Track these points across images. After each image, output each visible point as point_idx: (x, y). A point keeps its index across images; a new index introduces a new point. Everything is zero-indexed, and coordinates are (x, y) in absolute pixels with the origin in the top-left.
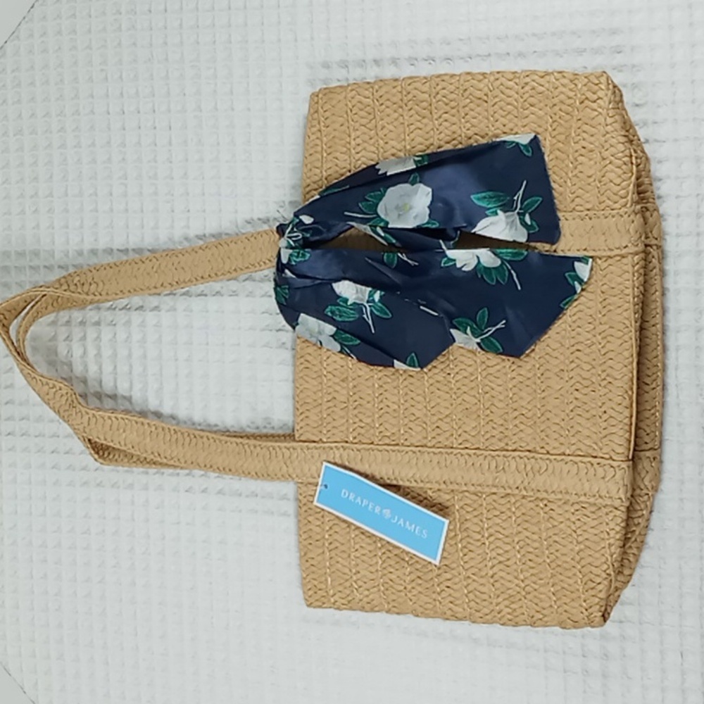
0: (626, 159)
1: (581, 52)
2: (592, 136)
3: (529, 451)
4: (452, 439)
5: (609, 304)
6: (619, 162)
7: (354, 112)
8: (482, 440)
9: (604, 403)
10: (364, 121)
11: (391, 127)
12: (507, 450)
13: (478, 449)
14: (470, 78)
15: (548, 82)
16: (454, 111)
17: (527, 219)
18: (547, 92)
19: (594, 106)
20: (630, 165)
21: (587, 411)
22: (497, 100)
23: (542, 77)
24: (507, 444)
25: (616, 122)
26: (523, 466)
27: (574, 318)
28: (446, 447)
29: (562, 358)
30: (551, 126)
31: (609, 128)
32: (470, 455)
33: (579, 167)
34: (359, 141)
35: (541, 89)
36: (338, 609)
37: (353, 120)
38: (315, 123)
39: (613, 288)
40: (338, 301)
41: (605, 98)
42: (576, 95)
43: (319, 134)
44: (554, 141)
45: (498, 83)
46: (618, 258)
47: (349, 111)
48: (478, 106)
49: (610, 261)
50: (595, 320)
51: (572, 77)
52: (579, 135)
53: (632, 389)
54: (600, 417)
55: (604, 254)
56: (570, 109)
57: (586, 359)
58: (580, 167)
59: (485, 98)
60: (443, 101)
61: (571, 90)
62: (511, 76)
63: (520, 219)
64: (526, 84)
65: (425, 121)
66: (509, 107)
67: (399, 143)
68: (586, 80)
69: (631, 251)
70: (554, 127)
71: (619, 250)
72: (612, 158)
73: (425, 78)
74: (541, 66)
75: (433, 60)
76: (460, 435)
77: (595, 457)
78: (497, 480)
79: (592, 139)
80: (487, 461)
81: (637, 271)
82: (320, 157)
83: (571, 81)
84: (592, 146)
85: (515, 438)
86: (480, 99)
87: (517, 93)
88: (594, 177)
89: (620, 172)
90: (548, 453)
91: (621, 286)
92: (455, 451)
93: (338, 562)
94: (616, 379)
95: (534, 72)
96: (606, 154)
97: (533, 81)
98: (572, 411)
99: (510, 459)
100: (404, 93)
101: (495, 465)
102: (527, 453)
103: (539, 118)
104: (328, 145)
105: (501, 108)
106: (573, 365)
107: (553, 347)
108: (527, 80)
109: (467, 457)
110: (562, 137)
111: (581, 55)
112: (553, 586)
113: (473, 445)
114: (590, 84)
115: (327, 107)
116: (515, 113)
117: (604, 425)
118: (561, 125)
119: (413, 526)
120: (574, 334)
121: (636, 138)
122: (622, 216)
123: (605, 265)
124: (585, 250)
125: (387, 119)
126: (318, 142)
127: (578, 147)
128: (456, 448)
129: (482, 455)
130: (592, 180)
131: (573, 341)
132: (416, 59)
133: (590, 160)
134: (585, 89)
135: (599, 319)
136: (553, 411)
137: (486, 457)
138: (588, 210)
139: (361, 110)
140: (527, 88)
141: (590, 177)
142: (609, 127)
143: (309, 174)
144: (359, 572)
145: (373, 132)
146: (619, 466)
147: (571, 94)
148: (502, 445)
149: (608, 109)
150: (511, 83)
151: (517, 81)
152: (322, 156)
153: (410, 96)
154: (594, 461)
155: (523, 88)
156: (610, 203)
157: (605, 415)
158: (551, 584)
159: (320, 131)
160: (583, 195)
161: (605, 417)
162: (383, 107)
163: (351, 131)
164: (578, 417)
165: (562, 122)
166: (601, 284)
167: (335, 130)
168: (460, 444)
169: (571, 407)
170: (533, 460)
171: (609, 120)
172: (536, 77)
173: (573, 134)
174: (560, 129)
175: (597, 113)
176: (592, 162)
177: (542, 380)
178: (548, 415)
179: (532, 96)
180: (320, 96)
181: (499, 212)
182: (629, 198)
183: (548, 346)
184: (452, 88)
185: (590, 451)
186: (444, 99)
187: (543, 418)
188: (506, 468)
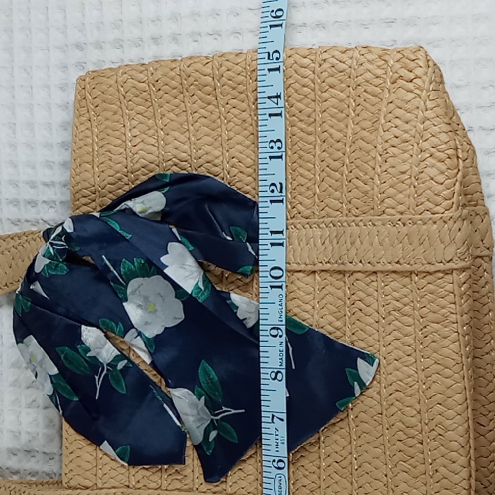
0: (450, 152)
1: (390, 22)
2: (407, 122)
5: (432, 333)
6: (442, 156)
7: (127, 98)
9: (434, 460)
10: (141, 109)
11: (172, 115)
15: (352, 58)
16: (243, 95)
18: (349, 70)
19: (411, 86)
20: (456, 160)
23: (344, 52)
25: (438, 106)
31: (429, 114)
34: (135, 132)
35: (342, 66)
37: (127, 108)
38: (84, 110)
40: (78, 347)
41: (424, 77)
42: (386, 73)
43: (88, 124)
44: (358, 128)
45: (291, 61)
46: (441, 275)
47: (122, 97)
49: (429, 278)
51: (380, 53)
52: (390, 121)
54: (431, 477)
55: (422, 269)
56: (378, 90)
57: (407, 401)
58: (391, 161)
60: (229, 85)
61: (379, 67)
62: (306, 53)
64: (324, 60)
65: (211, 107)
66: (305, 89)
67: (182, 134)
68: (400, 56)
69: (455, 266)
70: (357, 112)
71: (441, 265)
72: (433, 150)
73: (207, 58)
74: (343, 39)
75: (220, 35)
79: (407, 127)
82: (91, 150)
83: (380, 57)
84: (406, 135)
87: (314, 72)
88: (408, 173)
89: (443, 167)
91: (444, 311)
95: (334, 48)
96: (426, 145)
97: (333, 57)
100: (184, 77)
103: (341, 101)
104: (100, 137)
105: (296, 91)
106: (393, 410)
108: (325, 56)
110: (367, 124)
111: (390, 26)
114: (404, 60)
115: (96, 92)
116: (312, 96)
117: (436, 487)
118: (367, 109)
121: (460, 126)
122: (445, 222)
123: (424, 282)
124: (398, 263)
125: (167, 107)
126: (88, 133)
127: (388, 136)
130: (406, 176)
131: (390, 379)
132: (200, 34)
133: (405, 152)
134: (398, 65)
138: (402, 214)
139: (136, 96)
140: (326, 66)
141: (404, 173)
142: (429, 112)
143: (78, 170)
145: (151, 121)
147: (379, 72)
149: (428, 91)
150: (306, 61)
151: (313, 58)
152: (93, 149)
153: (191, 79)
155: (320, 66)
156: (431, 206)
157: (437, 474)
159: (89, 120)
160: (395, 195)
161: (436, 477)
162: (161, 92)
163: (126, 121)
165: (368, 106)
167: (107, 119)
171: (430, 105)
172: (336, 53)
173: (382, 121)
174: (365, 114)
175: (413, 95)
176: (406, 156)
179: (332, 76)
180: (87, 79)
182: (455, 200)
184: (239, 69)
186: (231, 82)
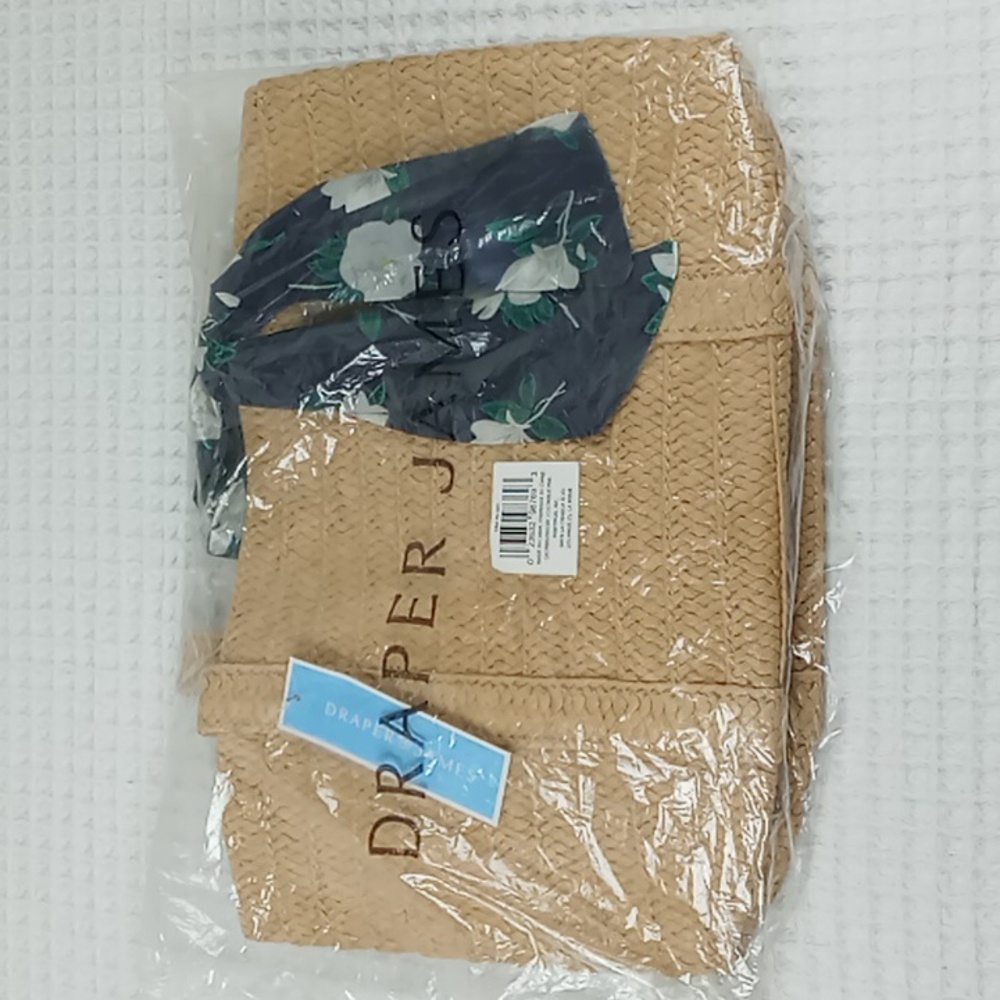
2: (710, 141)
3: (606, 677)
4: (479, 658)
5: (736, 423)
7: (316, 119)
8: (527, 659)
9: (733, 593)
10: (334, 134)
12: (569, 677)
13: (520, 674)
14: (499, 55)
17: (581, 252)
19: (712, 91)
21: (706, 606)
22: (547, 89)
23: (620, 47)
24: (568, 666)
26: (597, 704)
27: (675, 447)
28: (469, 672)
29: (656, 516)
30: (639, 130)
32: (506, 686)
33: (687, 192)
35: (620, 67)
36: (297, 943)
37: (316, 133)
39: (741, 396)
42: (679, 75)
44: (645, 153)
45: (547, 61)
46: (750, 344)
47: (308, 118)
48: (518, 101)
49: (736, 349)
50: (711, 451)
51: (670, 45)
52: (688, 140)
53: (779, 567)
54: (729, 616)
55: (727, 337)
56: (671, 99)
57: (698, 516)
58: (689, 193)
59: (528, 87)
60: (460, 96)
62: (569, 49)
63: (568, 253)
64: (594, 59)
66: (568, 100)
68: (696, 49)
69: (771, 332)
70: (643, 131)
71: (752, 330)
73: (428, 58)
76: (491, 652)
77: (724, 684)
78: (553, 728)
79: (711, 147)
80: (534, 696)
81: (783, 368)
83: (670, 52)
84: (709, 158)
85: (580, 656)
86: (519, 89)
87: (579, 76)
88: (712, 208)
89: (758, 198)
90: (640, 680)
91: (754, 393)
92: (483, 679)
93: (290, 870)
94: (753, 551)
95: (606, 40)
96: (734, 170)
97: (606, 54)
98: (679, 606)
99: (574, 691)
100: (396, 86)
101: (548, 702)
102: (603, 681)
105: (555, 103)
106: (677, 529)
107: (641, 499)
108: (595, 53)
109: (501, 688)
110: (658, 146)
112: (652, 904)
113: (512, 668)
114: (703, 55)
115: (272, 111)
117: (736, 629)
119: (451, 762)
120: (674, 474)
122: (758, 272)
123: (728, 355)
124: (693, 329)
127: (685, 159)
128: (485, 674)
129: (526, 684)
130: (708, 212)
131: (674, 487)
133: (707, 180)
134: (695, 63)
135: (719, 448)
136: (647, 609)
137: (532, 688)
138: (701, 262)
139: (328, 115)
140: (596, 67)
141: (706, 208)
144: (326, 887)
146: (764, 697)
148: (560, 666)
150: (570, 61)
151: (579, 56)
153: (406, 90)
154: (721, 690)
155: (589, 67)
157: (737, 612)
158: (649, 901)
159: (262, 151)
160: (693, 237)
161: (737, 615)
162: (364, 109)
163: (314, 150)
164: (689, 616)
166: (719, 389)
167: (287, 149)
168: (491, 667)
169: (678, 600)
170: (613, 694)
172: (609, 48)
173: (678, 141)
175: (716, 104)
177: (623, 554)
178: (638, 615)
179: (605, 81)
180: (260, 93)
181: (534, 247)
183: (631, 495)
184: (472, 73)
185: (712, 674)
186: (462, 92)
187: (628, 620)
188: (568, 708)
